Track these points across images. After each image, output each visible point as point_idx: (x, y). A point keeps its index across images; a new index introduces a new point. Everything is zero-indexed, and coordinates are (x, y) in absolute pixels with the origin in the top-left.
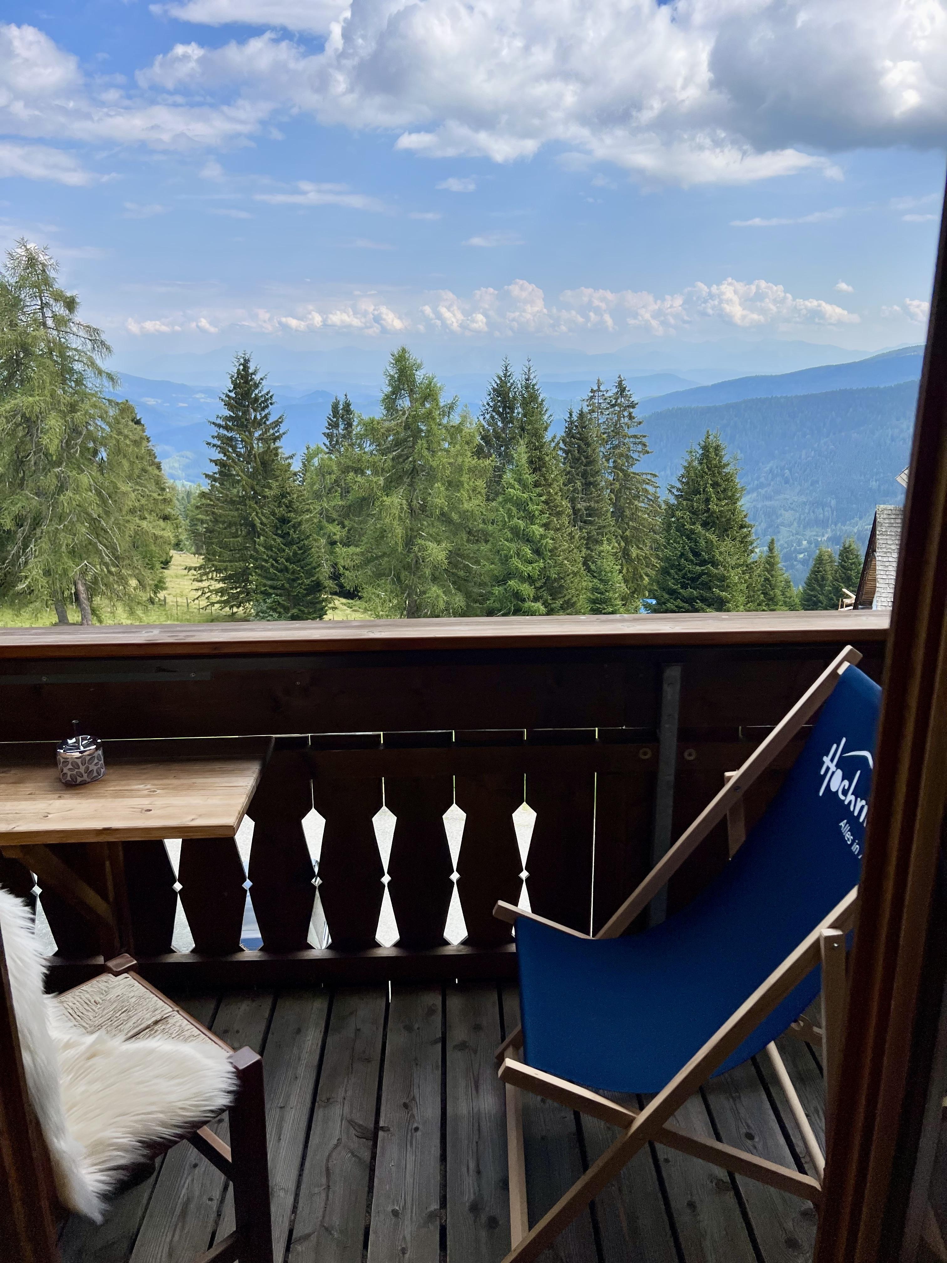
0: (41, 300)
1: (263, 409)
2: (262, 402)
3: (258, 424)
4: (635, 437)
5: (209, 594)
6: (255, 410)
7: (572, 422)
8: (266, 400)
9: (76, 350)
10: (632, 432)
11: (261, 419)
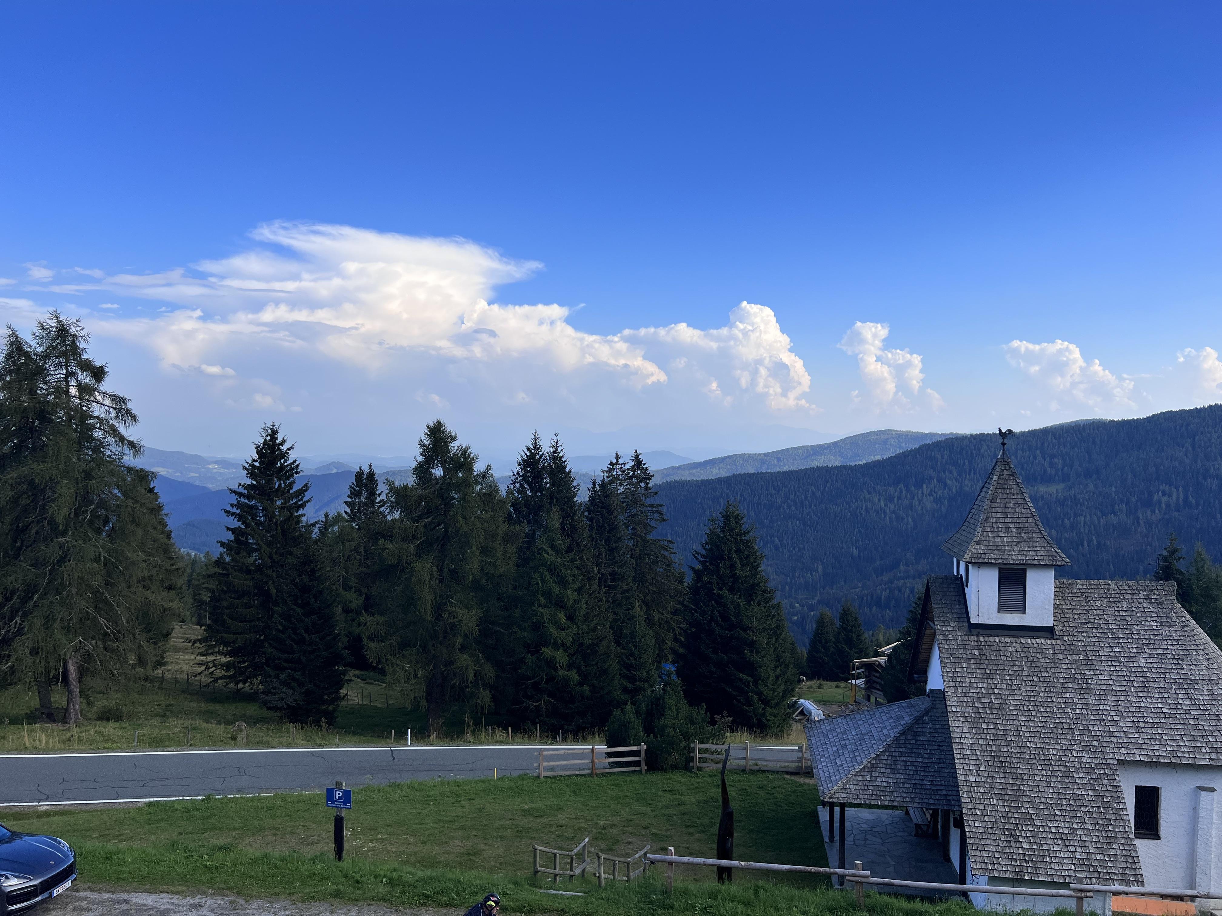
0: (67, 369)
1: (288, 478)
2: (288, 471)
3: (280, 492)
4: (652, 506)
5: (214, 668)
6: (279, 479)
7: (595, 492)
8: (292, 469)
9: (98, 417)
10: (649, 501)
11: (285, 489)
